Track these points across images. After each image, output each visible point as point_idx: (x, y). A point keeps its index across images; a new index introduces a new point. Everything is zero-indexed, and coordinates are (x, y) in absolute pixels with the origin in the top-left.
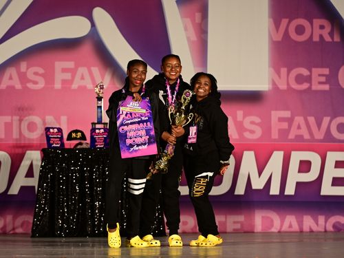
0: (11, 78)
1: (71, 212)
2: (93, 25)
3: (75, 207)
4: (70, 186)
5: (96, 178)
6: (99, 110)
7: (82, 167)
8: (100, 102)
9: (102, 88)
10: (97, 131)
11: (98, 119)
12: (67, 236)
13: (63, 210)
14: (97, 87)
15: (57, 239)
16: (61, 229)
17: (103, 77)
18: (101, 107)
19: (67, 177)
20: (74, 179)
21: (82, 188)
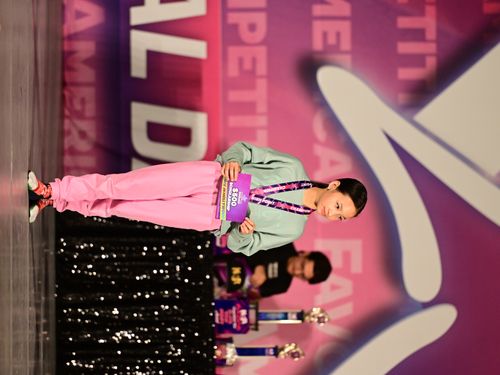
0: (333, 163)
1: (100, 265)
2: (426, 305)
3: (109, 273)
4: (147, 263)
5: (160, 310)
6: (280, 316)
7: (181, 285)
8: (294, 316)
9: (320, 320)
10: (244, 312)
11: (266, 314)
12: (59, 259)
13: (104, 252)
14: (322, 311)
15: (52, 241)
16: (71, 249)
17: (336, 322)
18: (286, 318)
19: (163, 259)
20: (158, 272)
21: (143, 286)
